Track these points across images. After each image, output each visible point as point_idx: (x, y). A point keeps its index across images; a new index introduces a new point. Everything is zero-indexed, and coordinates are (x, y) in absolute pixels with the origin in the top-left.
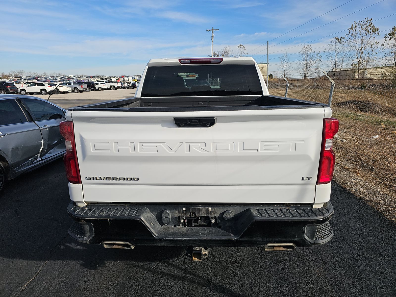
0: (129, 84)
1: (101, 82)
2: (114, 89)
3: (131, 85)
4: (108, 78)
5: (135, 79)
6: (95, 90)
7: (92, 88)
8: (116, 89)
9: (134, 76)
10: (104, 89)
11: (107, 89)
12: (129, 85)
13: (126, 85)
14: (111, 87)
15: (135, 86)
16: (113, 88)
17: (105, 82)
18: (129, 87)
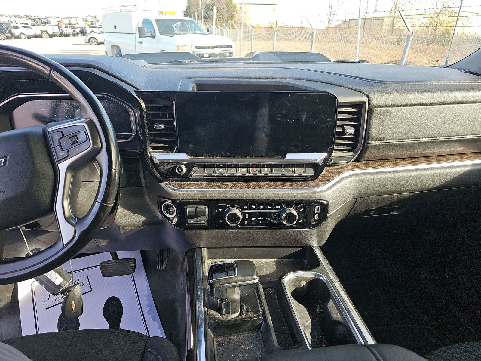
0: (74, 29)
1: (23, 25)
2: (48, 36)
3: (77, 30)
4: (44, 19)
5: (86, 21)
6: (15, 38)
7: (9, 35)
8: (51, 36)
9: (86, 18)
10: (29, 37)
11: (37, 36)
12: (74, 31)
13: (69, 31)
14: (41, 34)
15: (85, 32)
16: (46, 35)
17: (30, 25)
18: (75, 34)
